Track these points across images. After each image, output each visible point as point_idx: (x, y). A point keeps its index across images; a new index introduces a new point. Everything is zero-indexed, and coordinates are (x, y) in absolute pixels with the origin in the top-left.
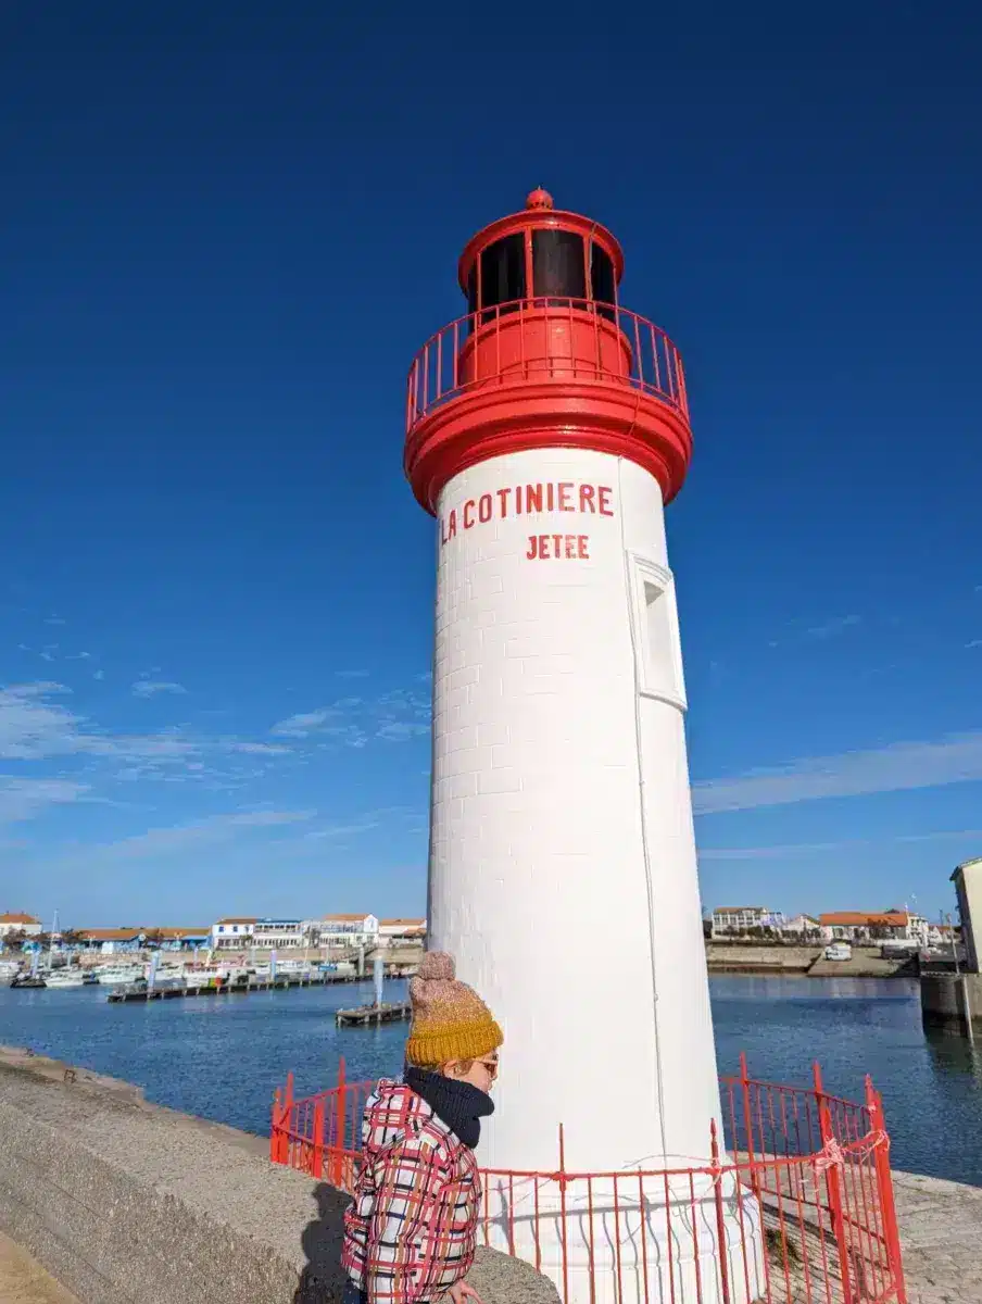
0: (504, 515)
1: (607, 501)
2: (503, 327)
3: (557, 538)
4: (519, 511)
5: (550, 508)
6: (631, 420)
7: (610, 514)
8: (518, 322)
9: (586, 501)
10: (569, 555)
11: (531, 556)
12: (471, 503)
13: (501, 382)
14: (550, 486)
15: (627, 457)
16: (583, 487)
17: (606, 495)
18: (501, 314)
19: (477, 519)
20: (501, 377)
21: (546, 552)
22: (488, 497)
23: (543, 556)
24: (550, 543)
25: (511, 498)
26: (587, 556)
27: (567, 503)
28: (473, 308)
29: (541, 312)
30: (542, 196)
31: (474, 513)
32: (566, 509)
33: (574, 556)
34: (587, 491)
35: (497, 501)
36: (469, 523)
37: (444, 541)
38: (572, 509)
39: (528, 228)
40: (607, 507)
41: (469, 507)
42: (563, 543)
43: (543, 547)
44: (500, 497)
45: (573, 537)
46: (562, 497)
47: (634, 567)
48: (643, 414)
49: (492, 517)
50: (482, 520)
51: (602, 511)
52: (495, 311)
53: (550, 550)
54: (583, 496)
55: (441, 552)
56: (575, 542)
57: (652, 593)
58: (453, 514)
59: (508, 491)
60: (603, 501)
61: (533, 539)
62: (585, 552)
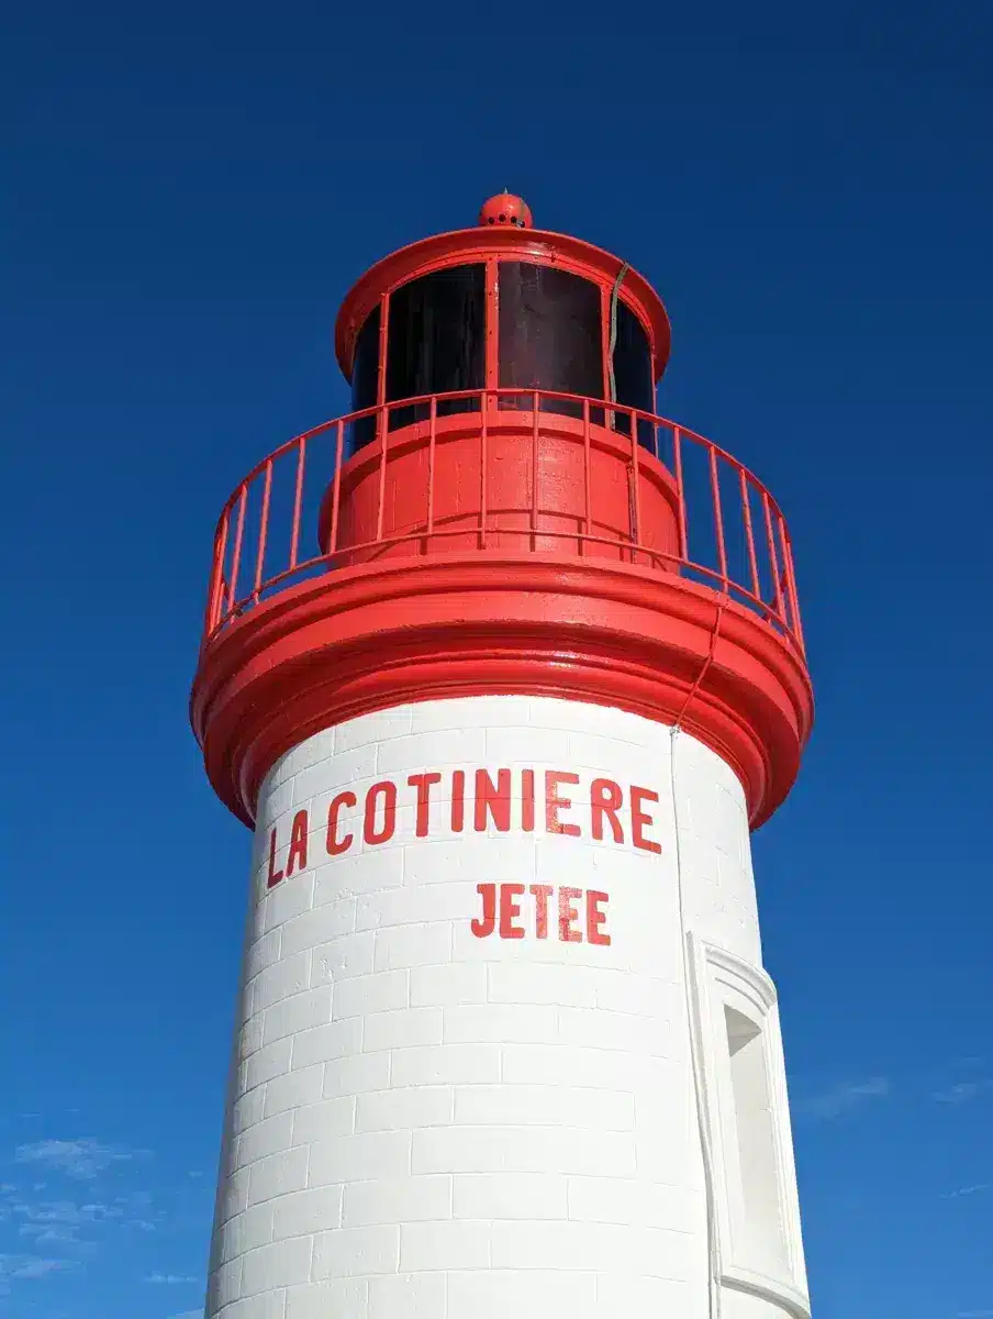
0: (422, 830)
1: (648, 820)
2: (443, 438)
3: (540, 892)
4: (457, 825)
5: (528, 824)
6: (705, 653)
7: (656, 848)
8: (476, 433)
9: (604, 815)
10: (567, 935)
11: (480, 930)
12: (349, 798)
13: (424, 552)
14: (529, 776)
15: (688, 729)
16: (598, 785)
17: (646, 806)
18: (439, 414)
19: (359, 835)
20: (424, 541)
21: (515, 922)
22: (389, 788)
23: (510, 932)
24: (525, 902)
25: (441, 795)
26: (605, 940)
27: (564, 817)
28: (366, 396)
29: (525, 418)
30: (511, 205)
31: (351, 821)
32: (562, 829)
33: (577, 937)
34: (607, 794)
35: (407, 797)
36: (339, 840)
37: (274, 880)
38: (574, 830)
39: (492, 258)
40: (648, 833)
41: (343, 806)
42: (553, 903)
43: (511, 911)
44: (415, 789)
45: (577, 894)
46: (555, 804)
47: (705, 971)
48: (725, 642)
49: (397, 832)
50: (371, 838)
51: (639, 842)
52: (428, 406)
53: (525, 920)
54: (598, 805)
55: (265, 903)
56: (580, 905)
57: (740, 1031)
58: (301, 819)
59: (435, 778)
60: (640, 819)
61: (486, 890)
62: (602, 929)
